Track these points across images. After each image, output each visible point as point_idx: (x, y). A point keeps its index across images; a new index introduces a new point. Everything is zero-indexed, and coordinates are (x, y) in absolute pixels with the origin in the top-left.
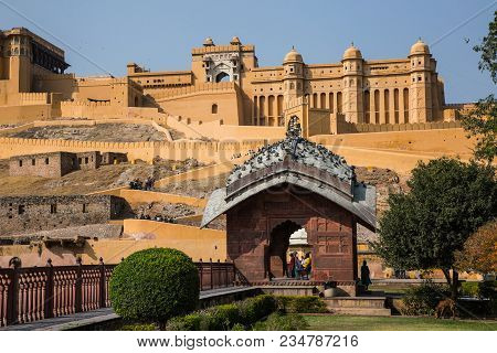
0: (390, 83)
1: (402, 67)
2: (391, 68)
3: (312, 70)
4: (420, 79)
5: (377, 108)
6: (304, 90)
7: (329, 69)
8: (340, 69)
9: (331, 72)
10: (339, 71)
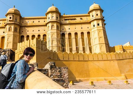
0: (78, 29)
1: (85, 19)
2: (78, 20)
3: (27, 21)
4: (98, 25)
5: (70, 45)
6: (20, 33)
7: (38, 20)
8: (45, 20)
9: (39, 22)
10: (44, 21)
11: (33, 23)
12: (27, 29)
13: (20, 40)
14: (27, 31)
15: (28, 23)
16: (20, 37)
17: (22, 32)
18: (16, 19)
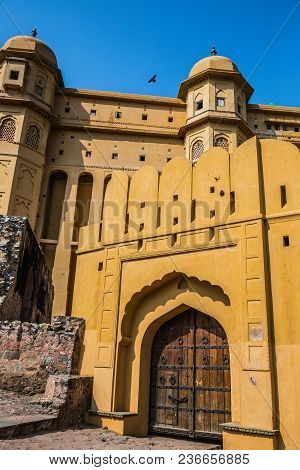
8: (174, 114)
9: (145, 118)
10: (171, 120)
11: (116, 120)
12: (84, 142)
13: (45, 193)
14: (84, 153)
15: (93, 117)
16: (48, 176)
17: (61, 153)
18: (39, 89)
